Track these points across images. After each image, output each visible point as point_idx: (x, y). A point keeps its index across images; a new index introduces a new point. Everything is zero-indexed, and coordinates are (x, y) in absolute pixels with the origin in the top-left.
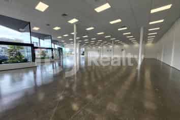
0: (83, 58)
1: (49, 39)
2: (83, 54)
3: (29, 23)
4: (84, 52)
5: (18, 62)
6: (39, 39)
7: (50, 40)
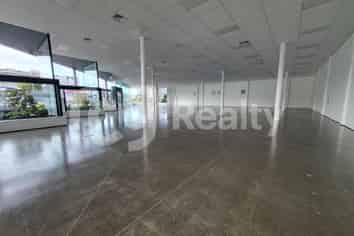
0: (164, 108)
1: (92, 69)
2: (164, 101)
3: (48, 36)
4: (165, 97)
5: (29, 117)
6: (75, 69)
7: (95, 72)
